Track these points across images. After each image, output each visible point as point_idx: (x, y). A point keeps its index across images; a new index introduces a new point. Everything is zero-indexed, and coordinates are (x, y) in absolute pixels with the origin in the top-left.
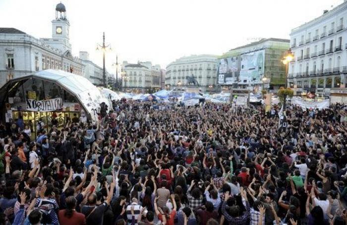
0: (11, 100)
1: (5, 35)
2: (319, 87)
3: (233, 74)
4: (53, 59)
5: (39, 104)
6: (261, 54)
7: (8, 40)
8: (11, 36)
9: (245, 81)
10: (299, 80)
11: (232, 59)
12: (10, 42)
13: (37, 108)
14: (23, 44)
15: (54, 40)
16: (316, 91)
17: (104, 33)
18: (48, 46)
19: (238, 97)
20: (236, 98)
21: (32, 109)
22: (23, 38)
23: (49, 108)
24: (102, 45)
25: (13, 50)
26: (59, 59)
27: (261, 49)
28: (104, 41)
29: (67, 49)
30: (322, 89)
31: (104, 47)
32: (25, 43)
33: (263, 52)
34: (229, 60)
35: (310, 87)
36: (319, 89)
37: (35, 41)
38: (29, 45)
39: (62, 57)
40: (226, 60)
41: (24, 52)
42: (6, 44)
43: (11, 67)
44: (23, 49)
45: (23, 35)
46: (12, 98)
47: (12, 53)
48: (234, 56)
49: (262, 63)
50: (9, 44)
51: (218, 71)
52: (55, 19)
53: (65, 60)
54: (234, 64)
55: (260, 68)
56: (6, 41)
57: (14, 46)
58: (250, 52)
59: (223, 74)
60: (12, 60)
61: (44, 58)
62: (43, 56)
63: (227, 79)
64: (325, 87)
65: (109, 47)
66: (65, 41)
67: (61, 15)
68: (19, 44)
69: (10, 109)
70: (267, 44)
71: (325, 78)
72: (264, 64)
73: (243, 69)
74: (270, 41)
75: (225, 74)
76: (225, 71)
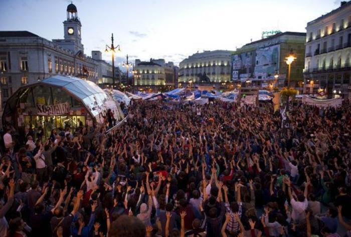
0: (22, 106)
1: (19, 39)
2: (336, 83)
3: (248, 70)
4: (65, 60)
5: (48, 109)
6: (276, 50)
7: (22, 43)
8: (24, 39)
9: (260, 77)
10: (315, 75)
11: (246, 55)
12: (24, 44)
13: (47, 112)
14: (36, 47)
15: (66, 41)
16: (334, 87)
17: (112, 34)
18: (60, 48)
19: (247, 96)
20: (245, 97)
21: (43, 114)
22: (35, 41)
23: (58, 112)
24: (111, 47)
25: (27, 53)
26: (72, 59)
27: (276, 44)
28: (113, 42)
29: (79, 49)
30: (339, 85)
31: (113, 48)
32: (37, 46)
33: (278, 46)
34: (243, 56)
35: (327, 82)
36: (336, 85)
37: (48, 44)
38: (41, 48)
39: (74, 57)
40: (240, 56)
41: (37, 55)
42: (20, 47)
43: (25, 70)
44: (36, 52)
45: (36, 37)
46: (23, 104)
47: (25, 56)
48: (248, 52)
49: (278, 58)
50: (23, 47)
51: (232, 68)
52: (66, 20)
53: (78, 61)
54: (248, 59)
55: (275, 64)
56: (20, 44)
57: (27, 48)
58: (265, 47)
59: (237, 70)
60: (26, 62)
61: (57, 59)
62: (56, 57)
63: (242, 75)
64: (342, 82)
65: (118, 48)
66: (77, 41)
67: (72, 16)
68: (32, 47)
69: (22, 114)
70: (283, 38)
71: (342, 73)
72: (279, 59)
73: (258, 65)
74: (285, 36)
75: (239, 70)
76: (239, 67)
